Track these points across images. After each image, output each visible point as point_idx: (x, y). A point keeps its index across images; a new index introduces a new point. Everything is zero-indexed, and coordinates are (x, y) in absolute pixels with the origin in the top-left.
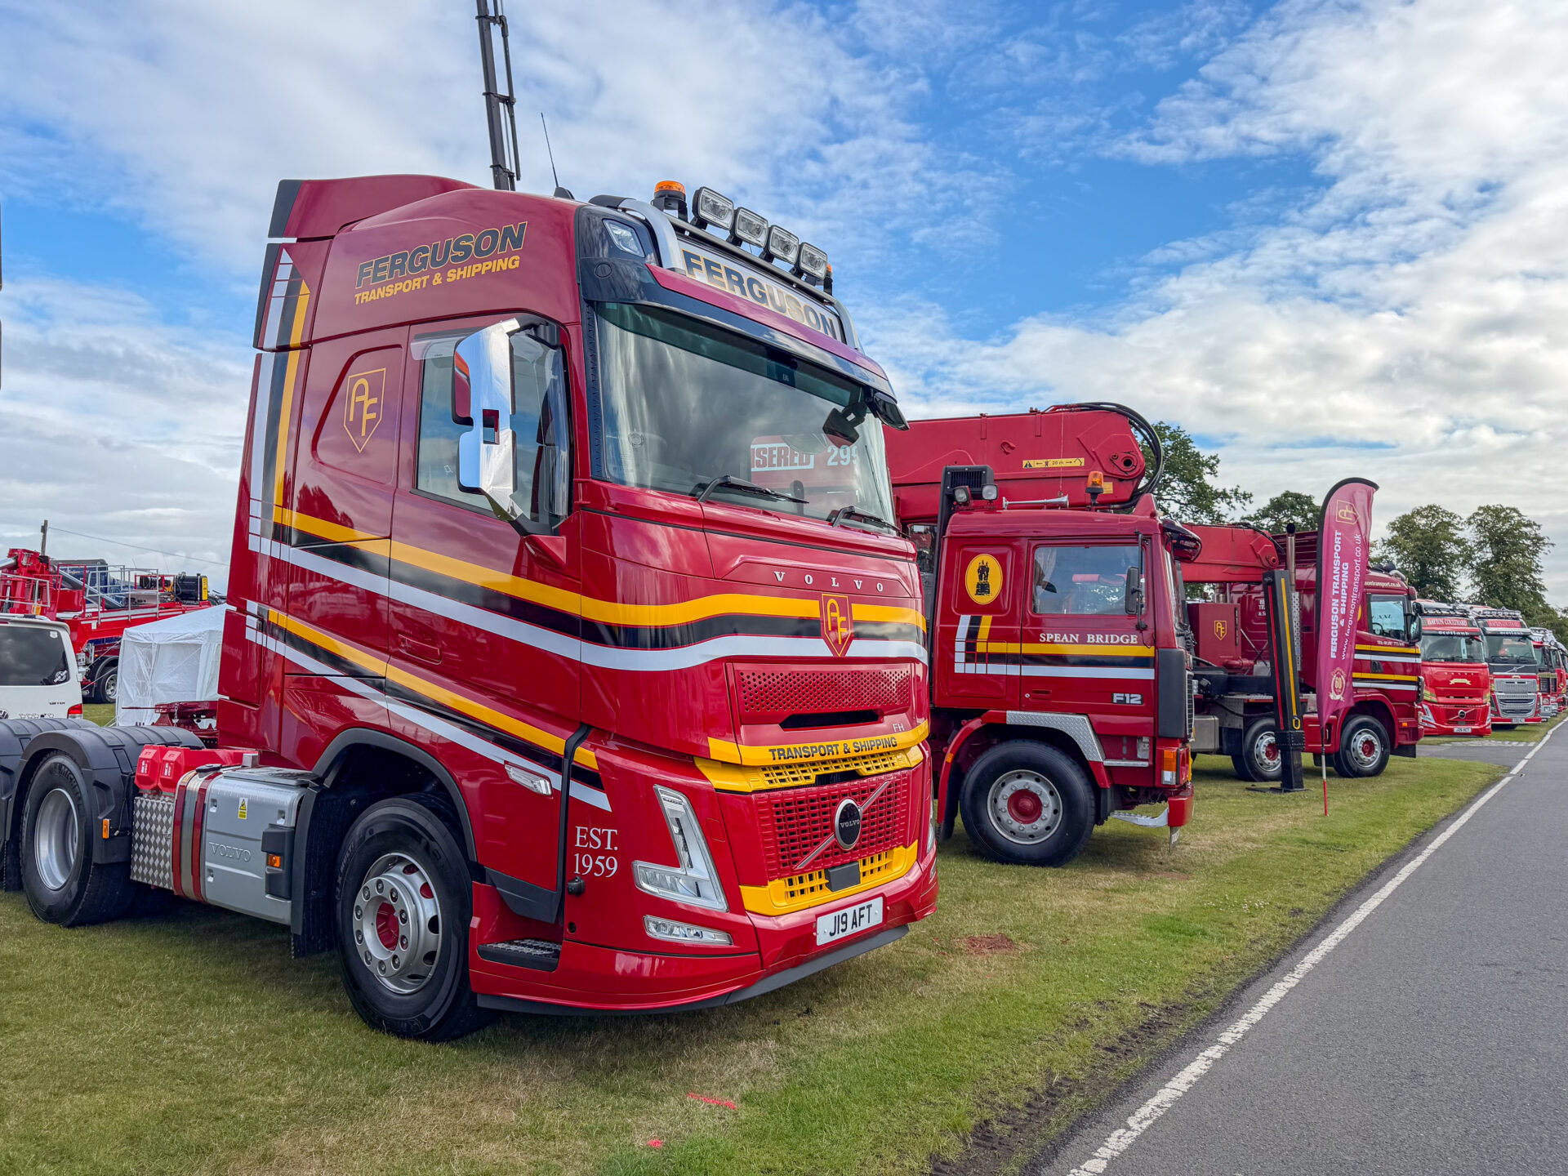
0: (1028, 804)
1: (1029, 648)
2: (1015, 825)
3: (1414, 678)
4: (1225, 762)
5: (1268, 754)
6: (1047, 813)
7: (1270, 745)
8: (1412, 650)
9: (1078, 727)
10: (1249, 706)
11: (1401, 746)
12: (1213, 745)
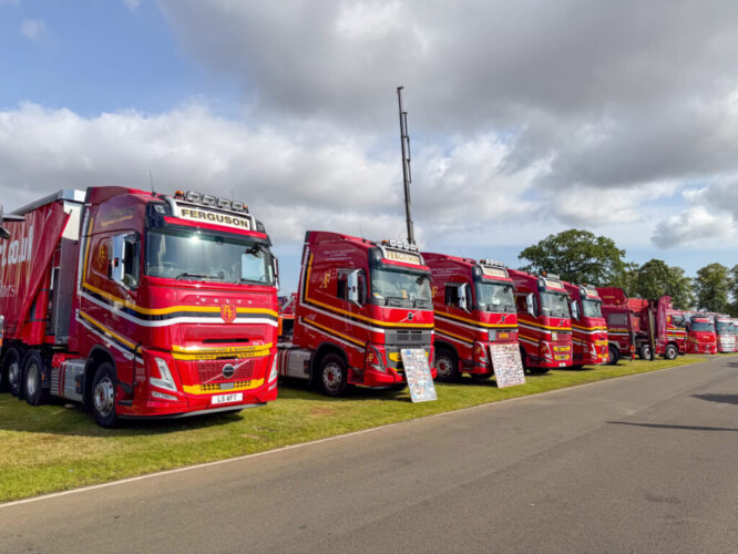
1: (611, 330)
5: (648, 354)
9: (617, 343)
10: (642, 342)
11: (680, 353)
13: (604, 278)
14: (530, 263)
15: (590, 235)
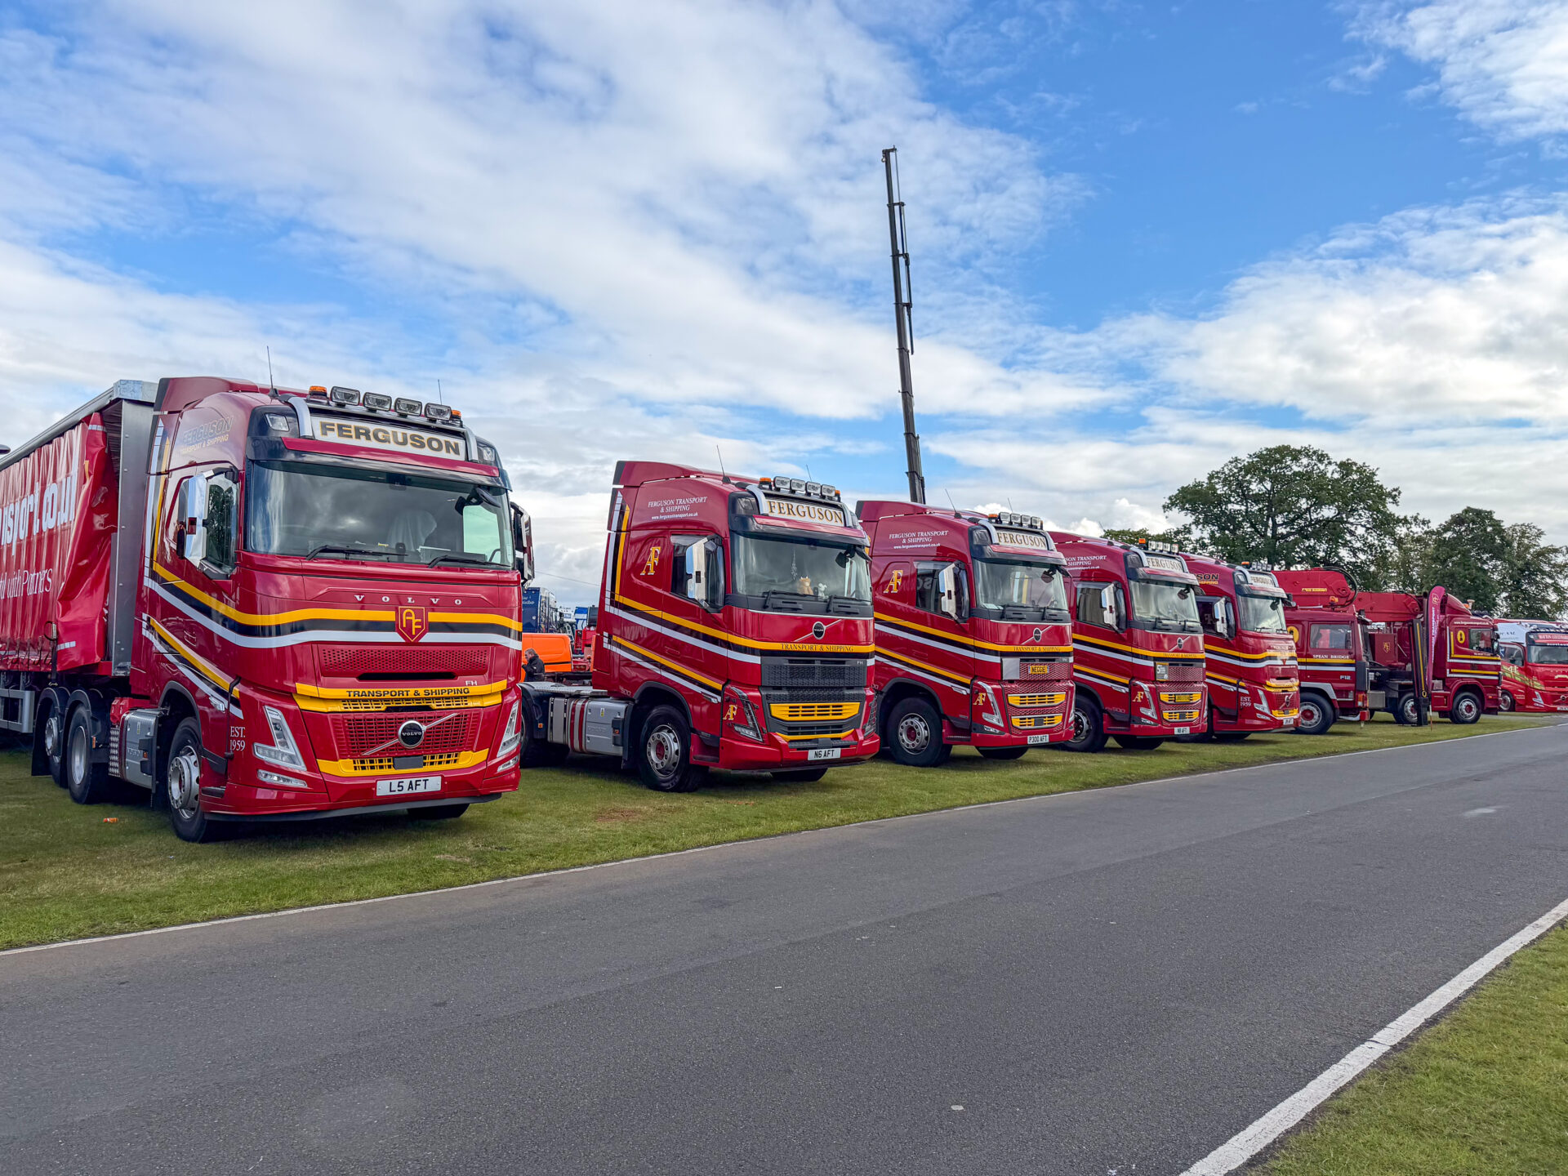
0: (1309, 714)
1: (1309, 660)
2: (1304, 722)
3: (1496, 673)
4: (1390, 716)
5: (1412, 711)
6: (1316, 717)
7: (1413, 706)
8: (1495, 658)
9: (1328, 687)
10: (1401, 686)
11: (1488, 708)
12: (1382, 705)
13: (1354, 551)
14: (1189, 519)
15: (1322, 457)
